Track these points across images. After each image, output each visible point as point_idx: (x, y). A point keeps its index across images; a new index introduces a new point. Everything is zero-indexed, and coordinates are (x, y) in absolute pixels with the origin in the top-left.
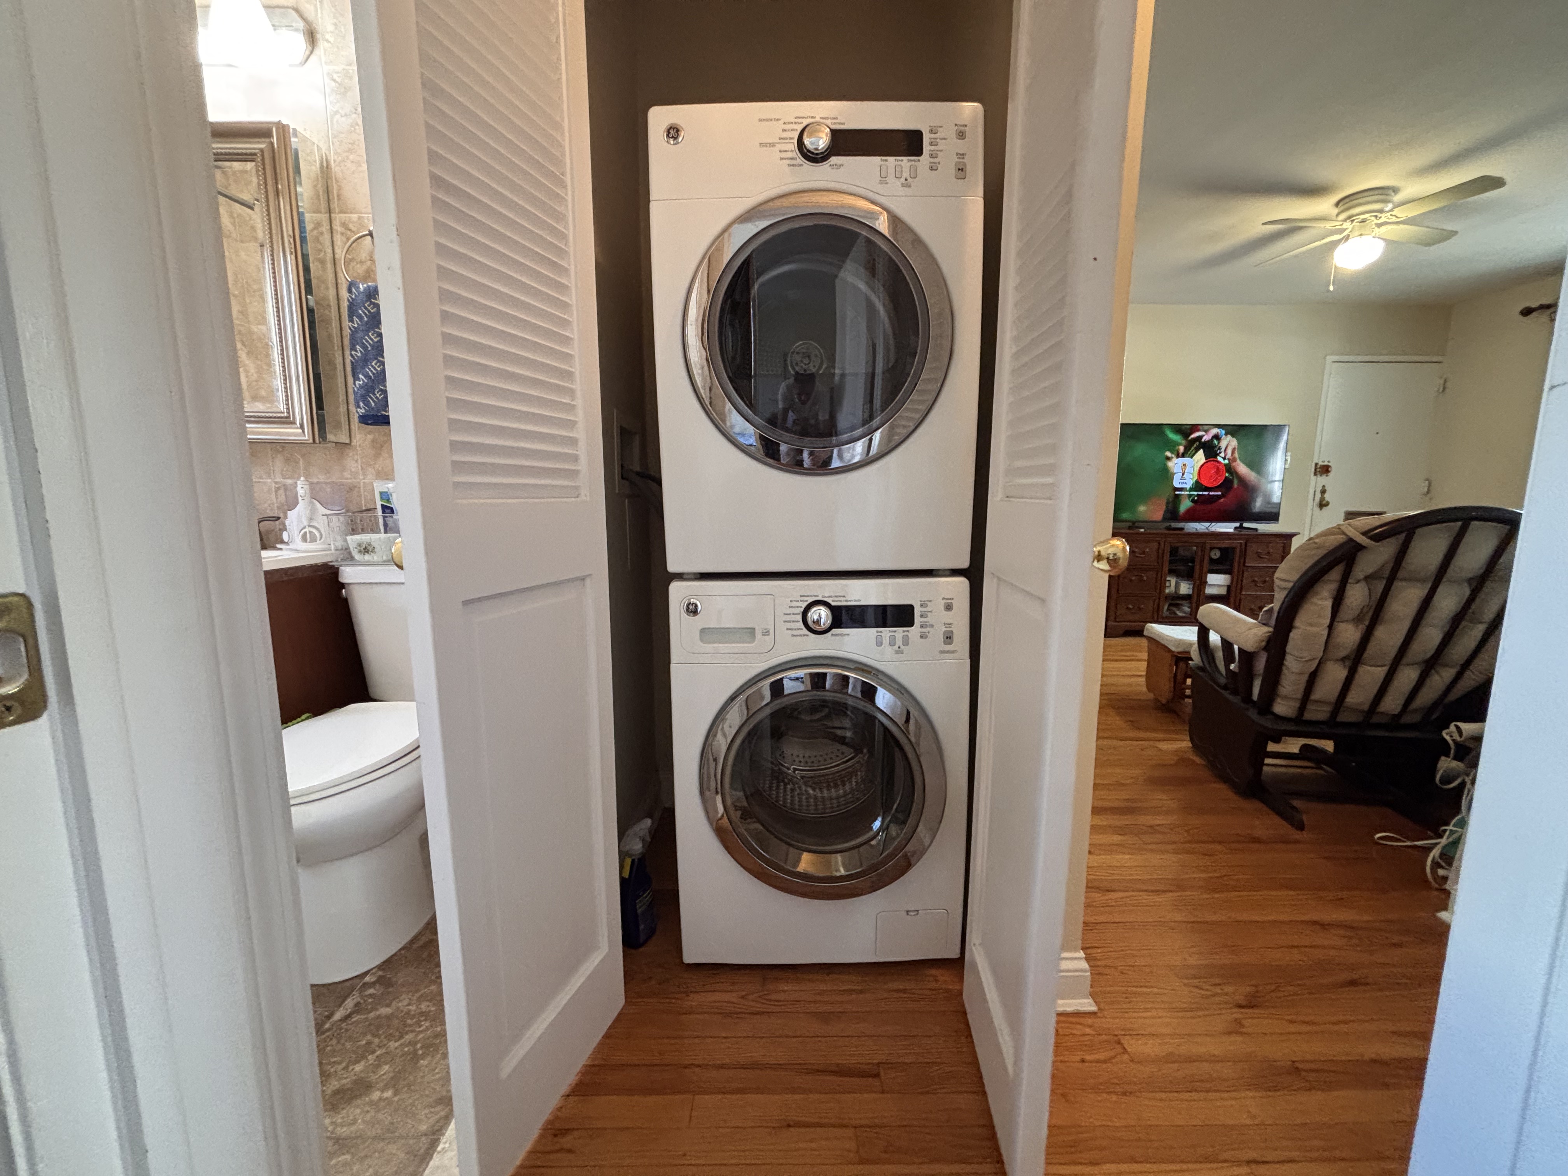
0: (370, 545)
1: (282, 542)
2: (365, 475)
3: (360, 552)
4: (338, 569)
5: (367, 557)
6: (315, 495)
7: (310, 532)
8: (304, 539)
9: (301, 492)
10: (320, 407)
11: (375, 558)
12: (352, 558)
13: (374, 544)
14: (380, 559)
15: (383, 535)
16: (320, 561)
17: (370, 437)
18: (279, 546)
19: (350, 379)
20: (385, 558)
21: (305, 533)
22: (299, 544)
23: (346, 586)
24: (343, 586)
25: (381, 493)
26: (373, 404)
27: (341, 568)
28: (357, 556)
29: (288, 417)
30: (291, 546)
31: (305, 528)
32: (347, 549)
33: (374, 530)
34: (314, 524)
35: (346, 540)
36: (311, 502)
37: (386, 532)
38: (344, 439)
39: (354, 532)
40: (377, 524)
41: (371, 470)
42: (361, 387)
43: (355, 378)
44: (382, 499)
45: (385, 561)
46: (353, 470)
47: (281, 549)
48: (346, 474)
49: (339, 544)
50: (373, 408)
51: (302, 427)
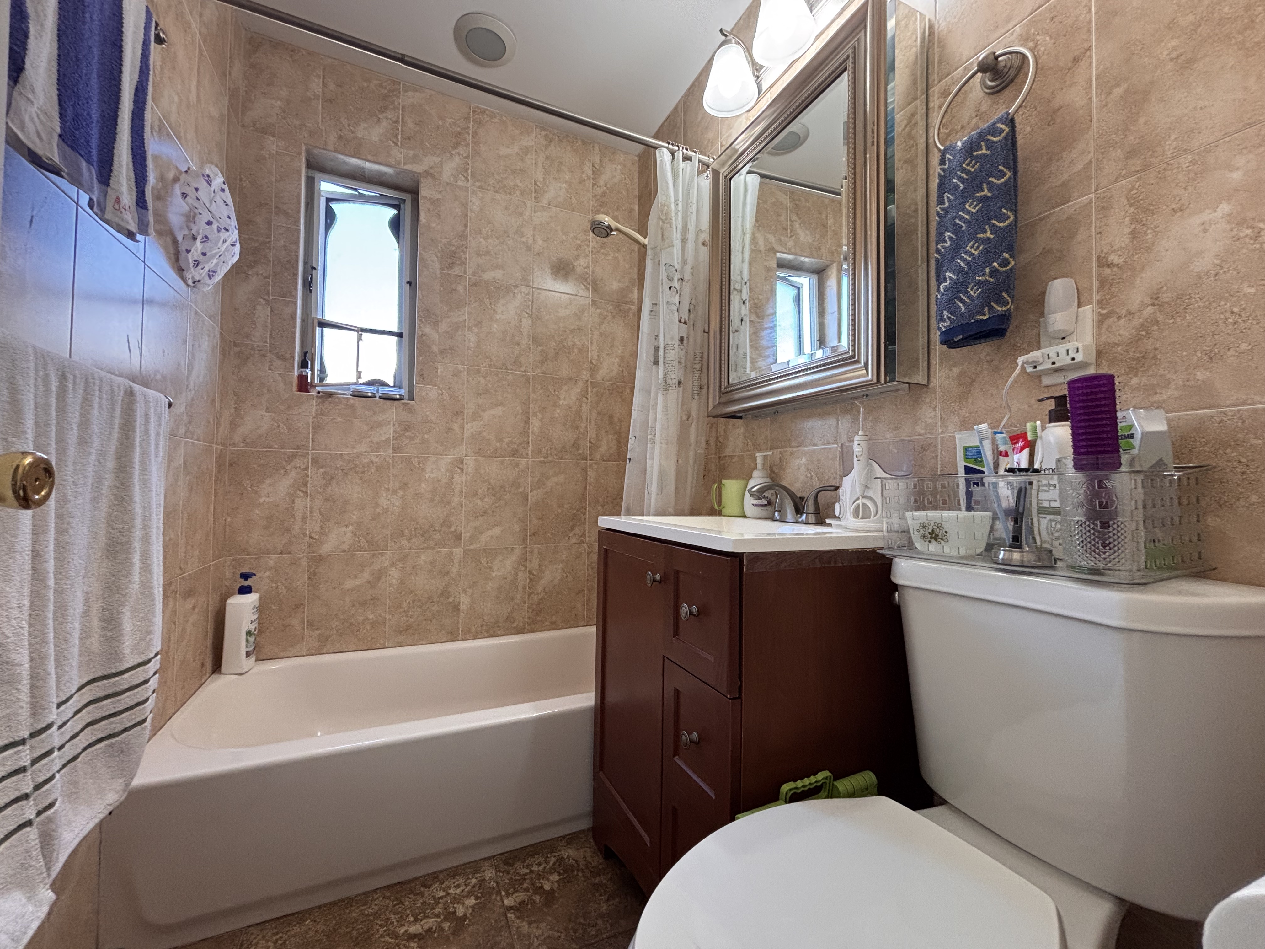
0: (939, 526)
1: (835, 517)
2: (944, 425)
3: (924, 537)
4: (891, 559)
5: (933, 547)
6: (873, 456)
7: (864, 504)
8: (856, 514)
9: (857, 450)
10: (891, 338)
11: (947, 550)
12: (910, 545)
13: (946, 527)
14: (954, 553)
15: (964, 513)
16: (869, 545)
17: (956, 370)
18: (828, 521)
19: (933, 282)
20: (963, 552)
21: (858, 506)
22: (850, 521)
23: (899, 589)
24: (895, 587)
25: (966, 449)
26: (963, 308)
27: (896, 560)
28: (919, 544)
29: (853, 357)
30: (843, 523)
31: (858, 499)
32: (906, 532)
33: (949, 504)
34: (870, 493)
35: (903, 518)
36: (869, 465)
37: (969, 508)
38: (919, 378)
39: (920, 506)
40: (956, 494)
41: (955, 419)
42: (946, 289)
43: (940, 279)
44: (966, 458)
45: (962, 558)
46: (929, 421)
47: (830, 525)
48: (920, 429)
49: (896, 523)
50: (962, 315)
51: (866, 366)
